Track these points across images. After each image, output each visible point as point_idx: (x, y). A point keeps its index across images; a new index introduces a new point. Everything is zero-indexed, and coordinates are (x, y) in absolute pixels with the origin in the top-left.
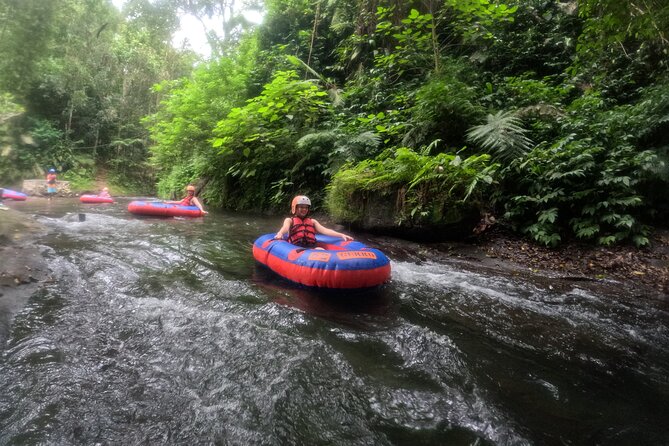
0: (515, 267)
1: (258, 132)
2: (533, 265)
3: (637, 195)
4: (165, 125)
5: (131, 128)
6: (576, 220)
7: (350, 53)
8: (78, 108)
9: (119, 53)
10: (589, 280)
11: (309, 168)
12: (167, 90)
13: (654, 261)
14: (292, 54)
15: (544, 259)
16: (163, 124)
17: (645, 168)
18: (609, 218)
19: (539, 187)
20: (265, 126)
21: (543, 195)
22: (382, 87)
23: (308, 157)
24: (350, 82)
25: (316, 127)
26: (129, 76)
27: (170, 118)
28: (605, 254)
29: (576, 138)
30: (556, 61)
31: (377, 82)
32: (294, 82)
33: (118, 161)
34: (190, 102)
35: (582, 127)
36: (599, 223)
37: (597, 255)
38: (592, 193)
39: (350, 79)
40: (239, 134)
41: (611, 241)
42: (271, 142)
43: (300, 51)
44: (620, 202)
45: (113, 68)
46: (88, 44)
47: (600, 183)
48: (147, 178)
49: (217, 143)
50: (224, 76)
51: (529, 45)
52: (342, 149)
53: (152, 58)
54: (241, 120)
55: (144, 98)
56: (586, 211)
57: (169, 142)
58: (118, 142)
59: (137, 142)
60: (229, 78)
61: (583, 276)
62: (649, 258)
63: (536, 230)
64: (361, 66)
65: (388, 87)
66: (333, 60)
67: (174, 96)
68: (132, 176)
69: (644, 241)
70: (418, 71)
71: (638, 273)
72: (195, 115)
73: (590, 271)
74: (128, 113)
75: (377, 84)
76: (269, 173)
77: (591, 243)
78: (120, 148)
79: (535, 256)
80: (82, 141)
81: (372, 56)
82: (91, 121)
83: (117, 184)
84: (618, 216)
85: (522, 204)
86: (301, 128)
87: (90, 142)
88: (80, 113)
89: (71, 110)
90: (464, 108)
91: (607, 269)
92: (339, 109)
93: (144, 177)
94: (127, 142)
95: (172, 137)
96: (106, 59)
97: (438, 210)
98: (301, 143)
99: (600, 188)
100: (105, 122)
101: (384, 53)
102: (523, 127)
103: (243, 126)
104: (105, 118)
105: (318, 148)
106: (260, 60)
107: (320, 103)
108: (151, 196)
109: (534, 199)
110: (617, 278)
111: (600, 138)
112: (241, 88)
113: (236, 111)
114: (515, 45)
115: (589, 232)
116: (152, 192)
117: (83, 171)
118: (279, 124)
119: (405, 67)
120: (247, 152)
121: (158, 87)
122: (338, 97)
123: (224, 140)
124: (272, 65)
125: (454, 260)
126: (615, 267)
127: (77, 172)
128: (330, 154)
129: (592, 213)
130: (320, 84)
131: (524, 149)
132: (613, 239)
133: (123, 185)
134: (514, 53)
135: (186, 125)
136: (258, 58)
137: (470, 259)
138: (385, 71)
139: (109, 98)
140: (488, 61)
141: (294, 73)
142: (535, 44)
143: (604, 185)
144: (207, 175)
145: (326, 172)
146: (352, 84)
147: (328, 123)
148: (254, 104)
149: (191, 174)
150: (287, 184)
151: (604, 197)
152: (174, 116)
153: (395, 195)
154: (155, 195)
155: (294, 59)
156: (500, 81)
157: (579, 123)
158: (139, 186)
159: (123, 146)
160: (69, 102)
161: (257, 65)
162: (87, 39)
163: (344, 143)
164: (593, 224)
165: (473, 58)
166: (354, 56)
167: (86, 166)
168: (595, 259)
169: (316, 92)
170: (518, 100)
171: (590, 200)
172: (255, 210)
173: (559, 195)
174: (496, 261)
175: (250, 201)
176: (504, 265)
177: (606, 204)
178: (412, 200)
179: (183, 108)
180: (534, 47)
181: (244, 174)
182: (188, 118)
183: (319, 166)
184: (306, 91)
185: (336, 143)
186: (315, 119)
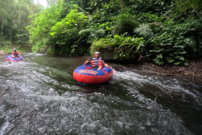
0: (152, 72)
1: (65, 30)
2: (157, 71)
3: (185, 51)
4: (34, 29)
5: (22, 30)
6: (167, 57)
7: (94, 4)
8: (5, 25)
9: (17, 6)
10: (174, 76)
11: (83, 41)
12: (34, 17)
13: (190, 70)
14: (75, 4)
15: (160, 69)
16: (33, 28)
17: (187, 43)
18: (177, 57)
19: (157, 47)
20: (67, 28)
21: (158, 50)
22: (105, 15)
23: (82, 37)
24: (94, 13)
25: (84, 28)
26: (20, 13)
27: (36, 26)
28: (176, 68)
29: (167, 33)
30: (159, 9)
31: (103, 13)
32: (77, 13)
33: (19, 42)
34: (42, 21)
35: (168, 30)
36: (174, 59)
37: (174, 68)
38: (172, 50)
39: (94, 12)
40: (59, 31)
41: (178, 64)
42: (70, 33)
43: (78, 3)
44: (180, 53)
45: (15, 11)
46: (7, 4)
47: (174, 47)
48: (29, 46)
49: (52, 34)
50: (53, 11)
51: (151, 4)
52: (93, 35)
53: (28, 7)
54: (60, 26)
55: (26, 20)
56: (171, 55)
57: (36, 34)
58: (18, 35)
59: (24, 35)
60: (55, 12)
61: (172, 74)
62: (189, 69)
63: (156, 60)
64: (98, 8)
65: (106, 15)
66: (88, 6)
67: (36, 19)
68: (23, 46)
69: (187, 64)
70: (116, 10)
71: (186, 74)
72: (44, 25)
73: (173, 73)
74: (21, 26)
75: (103, 14)
76: (69, 43)
77: (172, 64)
78: (19, 37)
79: (157, 68)
80: (6, 36)
81: (101, 5)
82: (9, 29)
83: (19, 49)
84: (179, 57)
85: (151, 52)
86: (79, 28)
87: (9, 36)
88: (6, 27)
89: (2, 26)
90: (132, 22)
91: (178, 72)
92: (91, 22)
93: (27, 46)
94: (21, 35)
95: (37, 33)
96: (13, 8)
97: (128, 55)
98: (80, 33)
99: (174, 48)
100: (14, 29)
101: (105, 4)
102: (151, 29)
103: (60, 28)
104: (13, 28)
105: (85, 34)
106: (64, 6)
107: (85, 20)
108: (30, 52)
109: (155, 51)
110: (181, 75)
111: (174, 33)
112: (58, 15)
113: (58, 23)
114: (146, 3)
115: (172, 61)
116: (30, 51)
117: (8, 46)
118: (72, 27)
119: (112, 9)
120: (62, 36)
121: (31, 16)
122: (91, 18)
123: (54, 33)
124: (69, 8)
125: (133, 70)
126: (180, 72)
127: (5, 47)
128: (89, 36)
129: (172, 56)
130: (84, 13)
131: (152, 36)
132: (178, 63)
133: (21, 49)
134: (146, 5)
135: (41, 28)
136: (64, 5)
137: (138, 69)
138: (105, 10)
139: (14, 21)
140: (138, 7)
141: (76, 10)
142: (152, 3)
143: (175, 47)
144: (48, 44)
145: (88, 42)
146: (95, 14)
147: (88, 26)
148: (64, 20)
149: (43, 44)
150: (76, 46)
151: (175, 51)
152: (36, 25)
153: (114, 50)
154: (31, 52)
155: (76, 6)
156: (141, 14)
157: (167, 29)
158: (26, 49)
159: (20, 37)
160: (1, 24)
161: (63, 8)
162: (6, 2)
163: (94, 33)
164: (172, 59)
165: (133, 6)
166: (95, 5)
167: (8, 44)
168: (174, 69)
169: (84, 16)
170: (147, 20)
171: (172, 52)
172: (65, 55)
173: (163, 50)
174: (146, 70)
175: (63, 52)
176: (149, 71)
177: (176, 53)
178: (119, 51)
179: (40, 23)
180: (152, 4)
181: (62, 43)
182: (41, 26)
183: (86, 40)
184: (81, 16)
185: (91, 33)
186: (83, 25)
